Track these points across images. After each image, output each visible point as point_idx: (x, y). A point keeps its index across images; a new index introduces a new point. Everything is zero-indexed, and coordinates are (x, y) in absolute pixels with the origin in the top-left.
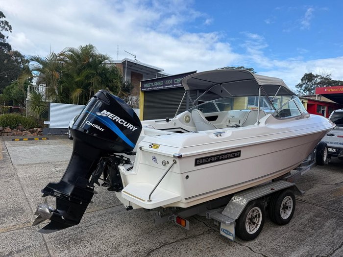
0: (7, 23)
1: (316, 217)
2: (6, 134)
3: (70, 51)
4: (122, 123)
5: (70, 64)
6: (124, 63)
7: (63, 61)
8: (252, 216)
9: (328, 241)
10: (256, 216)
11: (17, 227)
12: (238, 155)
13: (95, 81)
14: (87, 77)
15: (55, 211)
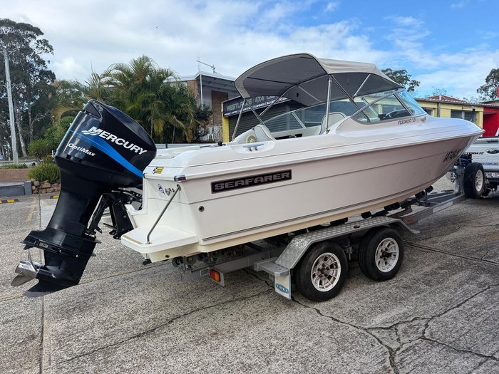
0: (45, 42)
1: (441, 269)
2: (44, 191)
3: (118, 68)
4: (121, 144)
5: (120, 87)
6: (198, 79)
7: (112, 84)
8: (323, 265)
9: (444, 299)
10: (332, 266)
11: (15, 296)
12: (288, 176)
13: (154, 108)
14: (145, 103)
15: (44, 268)
